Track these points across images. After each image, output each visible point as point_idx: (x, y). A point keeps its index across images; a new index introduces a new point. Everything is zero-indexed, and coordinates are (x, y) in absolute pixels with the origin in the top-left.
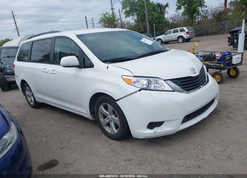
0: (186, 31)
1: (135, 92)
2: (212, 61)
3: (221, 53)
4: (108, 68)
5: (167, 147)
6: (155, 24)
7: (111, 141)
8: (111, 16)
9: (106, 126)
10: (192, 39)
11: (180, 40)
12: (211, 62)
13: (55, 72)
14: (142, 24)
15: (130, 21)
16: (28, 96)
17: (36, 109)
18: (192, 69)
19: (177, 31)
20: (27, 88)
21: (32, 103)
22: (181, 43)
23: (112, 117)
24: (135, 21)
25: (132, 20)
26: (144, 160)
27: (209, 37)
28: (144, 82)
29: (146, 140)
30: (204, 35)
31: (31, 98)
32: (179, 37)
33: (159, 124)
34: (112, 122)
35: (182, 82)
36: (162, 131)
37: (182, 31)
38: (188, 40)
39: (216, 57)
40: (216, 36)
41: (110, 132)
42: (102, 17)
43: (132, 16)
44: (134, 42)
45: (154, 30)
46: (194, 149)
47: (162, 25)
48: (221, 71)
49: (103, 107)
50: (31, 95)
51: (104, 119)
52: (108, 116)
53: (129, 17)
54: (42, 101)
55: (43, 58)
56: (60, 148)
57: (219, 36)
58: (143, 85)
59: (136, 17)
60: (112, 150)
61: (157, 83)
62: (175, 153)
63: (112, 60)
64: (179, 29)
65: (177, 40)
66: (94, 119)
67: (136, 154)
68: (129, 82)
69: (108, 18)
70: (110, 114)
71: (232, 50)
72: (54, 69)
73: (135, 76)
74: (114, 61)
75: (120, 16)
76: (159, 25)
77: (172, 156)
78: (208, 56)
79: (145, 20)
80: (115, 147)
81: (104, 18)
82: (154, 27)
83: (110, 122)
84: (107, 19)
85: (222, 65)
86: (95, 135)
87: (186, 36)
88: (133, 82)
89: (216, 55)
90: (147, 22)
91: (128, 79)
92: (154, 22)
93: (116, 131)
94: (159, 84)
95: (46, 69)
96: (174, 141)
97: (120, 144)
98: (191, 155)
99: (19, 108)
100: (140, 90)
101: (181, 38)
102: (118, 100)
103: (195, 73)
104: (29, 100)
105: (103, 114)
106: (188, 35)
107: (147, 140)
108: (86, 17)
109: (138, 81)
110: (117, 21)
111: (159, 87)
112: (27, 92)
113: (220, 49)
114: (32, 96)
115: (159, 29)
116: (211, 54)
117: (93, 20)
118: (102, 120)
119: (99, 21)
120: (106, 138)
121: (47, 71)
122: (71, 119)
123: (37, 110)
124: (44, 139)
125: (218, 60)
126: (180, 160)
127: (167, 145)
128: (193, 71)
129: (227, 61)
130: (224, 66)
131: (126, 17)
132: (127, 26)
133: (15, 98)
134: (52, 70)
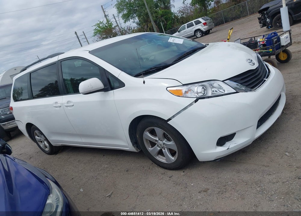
0: (203, 23)
1: (191, 105)
2: (256, 48)
3: (264, 37)
4: (144, 82)
5: (245, 163)
6: (162, 23)
7: (170, 173)
8: (107, 25)
9: (157, 156)
10: (211, 30)
11: (199, 35)
12: (255, 50)
13: (72, 104)
14: (146, 26)
15: (131, 25)
16: (39, 141)
17: (54, 155)
18: (249, 61)
19: (192, 25)
20: (36, 132)
21: (47, 149)
22: (200, 37)
23: (164, 142)
24: (137, 24)
25: (133, 23)
26: (225, 186)
27: (230, 24)
28: (198, 89)
29: (217, 161)
30: (224, 23)
31: (45, 144)
32: (196, 31)
33: (230, 137)
34: (165, 149)
35: (242, 79)
36: (236, 145)
37: (198, 23)
38: (207, 33)
39: (258, 43)
40: (239, 21)
41: (165, 161)
42: (96, 28)
43: (132, 19)
44: (142, 49)
45: (163, 29)
46: (281, 157)
47: (170, 22)
48: (269, 57)
49: (148, 133)
50: (42, 138)
51: (152, 147)
52: (158, 142)
53: (129, 21)
54: (60, 144)
55: (41, 92)
56: (106, 196)
57: (242, 20)
58: (197, 93)
59: (137, 19)
60: (176, 183)
61: (213, 87)
62: (259, 168)
63: (146, 71)
64: (193, 21)
65: (195, 35)
66: (139, 150)
67: (210, 181)
68: (178, 94)
69: (104, 28)
70: (160, 139)
71: (266, 32)
72: (68, 100)
73: (184, 85)
74: (149, 72)
75: (117, 22)
76: (167, 22)
77: (257, 172)
78: (248, 43)
79: (149, 20)
80: (179, 178)
81: (99, 29)
82: (162, 27)
83: (163, 150)
84: (102, 29)
85: (271, 50)
86: (146, 170)
87: (203, 28)
88: (184, 92)
89: (257, 41)
90: (152, 22)
91: (177, 90)
92: (160, 20)
93: (173, 159)
94: (215, 88)
95: (59, 103)
96: (250, 153)
97: (183, 174)
98: (280, 166)
99: (32, 160)
100: (196, 101)
101: (198, 32)
102: (170, 119)
103: (254, 64)
104: (42, 146)
105: (150, 141)
106: (206, 27)
107: (219, 160)
108: (75, 32)
109: (190, 90)
110: (114, 28)
111: (216, 91)
112: (37, 137)
113: (251, 34)
114: (45, 140)
115: (168, 27)
116: (250, 40)
117: (84, 34)
118: (150, 149)
119: (94, 34)
120: (162, 170)
121: (59, 105)
122: (105, 157)
123: (56, 156)
124: (82, 190)
125: (264, 45)
126: (271, 175)
127: (244, 161)
128: (251, 62)
129: (276, 43)
130: (272, 50)
131: (125, 22)
132: (129, 32)
133: (21, 147)
134: (66, 102)
